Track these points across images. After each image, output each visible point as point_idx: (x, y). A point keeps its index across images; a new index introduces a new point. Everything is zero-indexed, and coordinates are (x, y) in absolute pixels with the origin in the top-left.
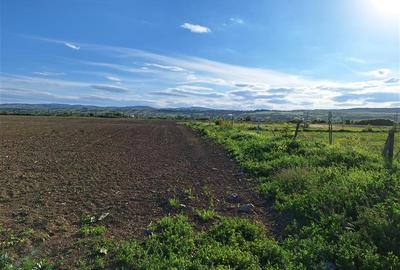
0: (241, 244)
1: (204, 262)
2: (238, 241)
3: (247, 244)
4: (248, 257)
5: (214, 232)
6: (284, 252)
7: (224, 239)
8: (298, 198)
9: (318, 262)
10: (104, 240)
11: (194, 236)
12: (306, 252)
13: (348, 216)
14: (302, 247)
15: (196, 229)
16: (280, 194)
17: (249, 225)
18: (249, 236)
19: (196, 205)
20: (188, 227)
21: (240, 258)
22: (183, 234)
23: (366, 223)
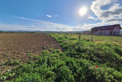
1: (50, 56)
2: (56, 53)
3: (58, 53)
4: (58, 55)
5: (52, 52)
6: (63, 54)
7: (54, 53)
8: (66, 45)
9: (68, 54)
10: (32, 55)
11: (49, 53)
13: (73, 47)
14: (66, 53)
16: (63, 45)
17: (58, 50)
18: (58, 52)
19: (49, 48)
20: (48, 52)
21: (56, 55)
23: (76, 48)
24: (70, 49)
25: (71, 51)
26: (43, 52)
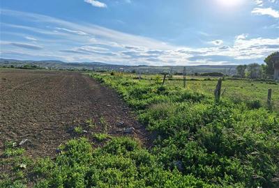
0: (124, 153)
1: (98, 167)
2: (122, 152)
3: (128, 153)
4: (129, 161)
5: (106, 148)
6: (151, 156)
7: (113, 151)
8: (162, 122)
9: (171, 161)
10: (24, 158)
11: (92, 150)
12: (165, 155)
13: (191, 132)
14: (163, 153)
15: (94, 146)
16: (151, 120)
17: (130, 141)
18: (130, 148)
19: (94, 130)
20: (89, 146)
21: (123, 162)
22: (84, 150)
23: (201, 136)
24: (178, 139)
25: (181, 146)
26: (67, 148)
